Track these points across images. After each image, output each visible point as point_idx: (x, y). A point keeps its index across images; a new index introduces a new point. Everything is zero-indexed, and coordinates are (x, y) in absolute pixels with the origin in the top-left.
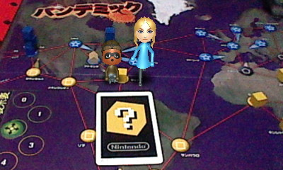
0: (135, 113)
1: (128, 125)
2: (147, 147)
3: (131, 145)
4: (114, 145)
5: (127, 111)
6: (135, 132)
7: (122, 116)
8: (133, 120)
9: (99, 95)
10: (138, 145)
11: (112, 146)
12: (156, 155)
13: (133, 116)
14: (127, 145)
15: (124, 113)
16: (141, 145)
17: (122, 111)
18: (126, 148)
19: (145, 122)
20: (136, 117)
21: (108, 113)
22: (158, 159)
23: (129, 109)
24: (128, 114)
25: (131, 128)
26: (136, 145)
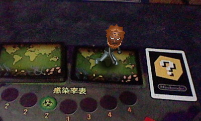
0: (174, 65)
1: (170, 73)
2: (185, 89)
3: (174, 87)
4: (162, 86)
5: (168, 63)
6: (176, 78)
7: (165, 66)
8: (173, 70)
9: (148, 50)
11: (161, 86)
12: (192, 95)
13: (173, 67)
14: (171, 87)
15: (166, 64)
16: (181, 87)
17: (165, 63)
18: (170, 88)
19: (182, 72)
20: (175, 68)
21: (155, 63)
23: (170, 62)
24: (169, 65)
25: (172, 75)
26: (178, 87)
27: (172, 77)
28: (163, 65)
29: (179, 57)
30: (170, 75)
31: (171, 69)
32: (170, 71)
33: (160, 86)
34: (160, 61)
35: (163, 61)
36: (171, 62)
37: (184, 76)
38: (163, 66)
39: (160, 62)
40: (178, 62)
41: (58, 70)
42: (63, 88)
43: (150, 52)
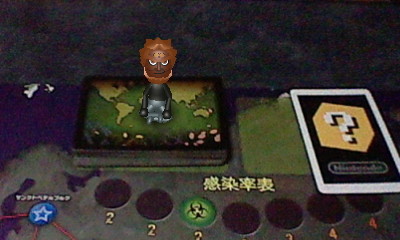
0: (354, 119)
1: (349, 138)
2: (384, 168)
3: (361, 165)
4: (337, 165)
5: (341, 116)
6: (363, 146)
7: (336, 124)
8: (354, 130)
9: (295, 94)
11: (335, 167)
13: (352, 124)
15: (338, 119)
16: (376, 165)
17: (334, 117)
18: (354, 170)
19: (372, 134)
20: (356, 126)
21: (314, 119)
23: (343, 114)
24: (343, 121)
25: (354, 141)
26: (369, 165)
27: (354, 145)
28: (332, 122)
29: (360, 101)
30: (351, 142)
31: (350, 128)
32: (347, 133)
33: (332, 168)
34: (324, 114)
35: (329, 114)
36: (348, 114)
37: (378, 140)
38: (332, 125)
39: (325, 117)
40: (360, 112)
41: (215, 135)
42: (224, 179)
43: (301, 98)
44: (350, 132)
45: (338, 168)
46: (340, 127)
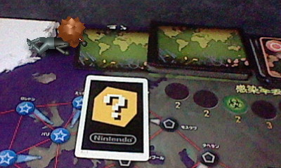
0: (126, 101)
1: (116, 115)
2: (133, 140)
3: (116, 137)
4: (98, 136)
5: (117, 98)
6: (123, 123)
7: (111, 104)
8: (122, 109)
9: (89, 79)
10: (124, 137)
11: (95, 137)
12: (142, 152)
13: (123, 105)
14: (112, 137)
15: (114, 100)
16: (128, 138)
17: (111, 98)
20: (126, 107)
21: (96, 99)
22: (144, 156)
23: (120, 96)
25: (119, 118)
26: (122, 138)
27: (118, 121)
28: (109, 102)
30: (116, 119)
31: (120, 107)
32: (116, 111)
35: (109, 96)
38: (107, 104)
39: (105, 97)
40: (133, 96)
43: (93, 82)
44: (119, 111)
45: (97, 137)
46: (113, 106)
